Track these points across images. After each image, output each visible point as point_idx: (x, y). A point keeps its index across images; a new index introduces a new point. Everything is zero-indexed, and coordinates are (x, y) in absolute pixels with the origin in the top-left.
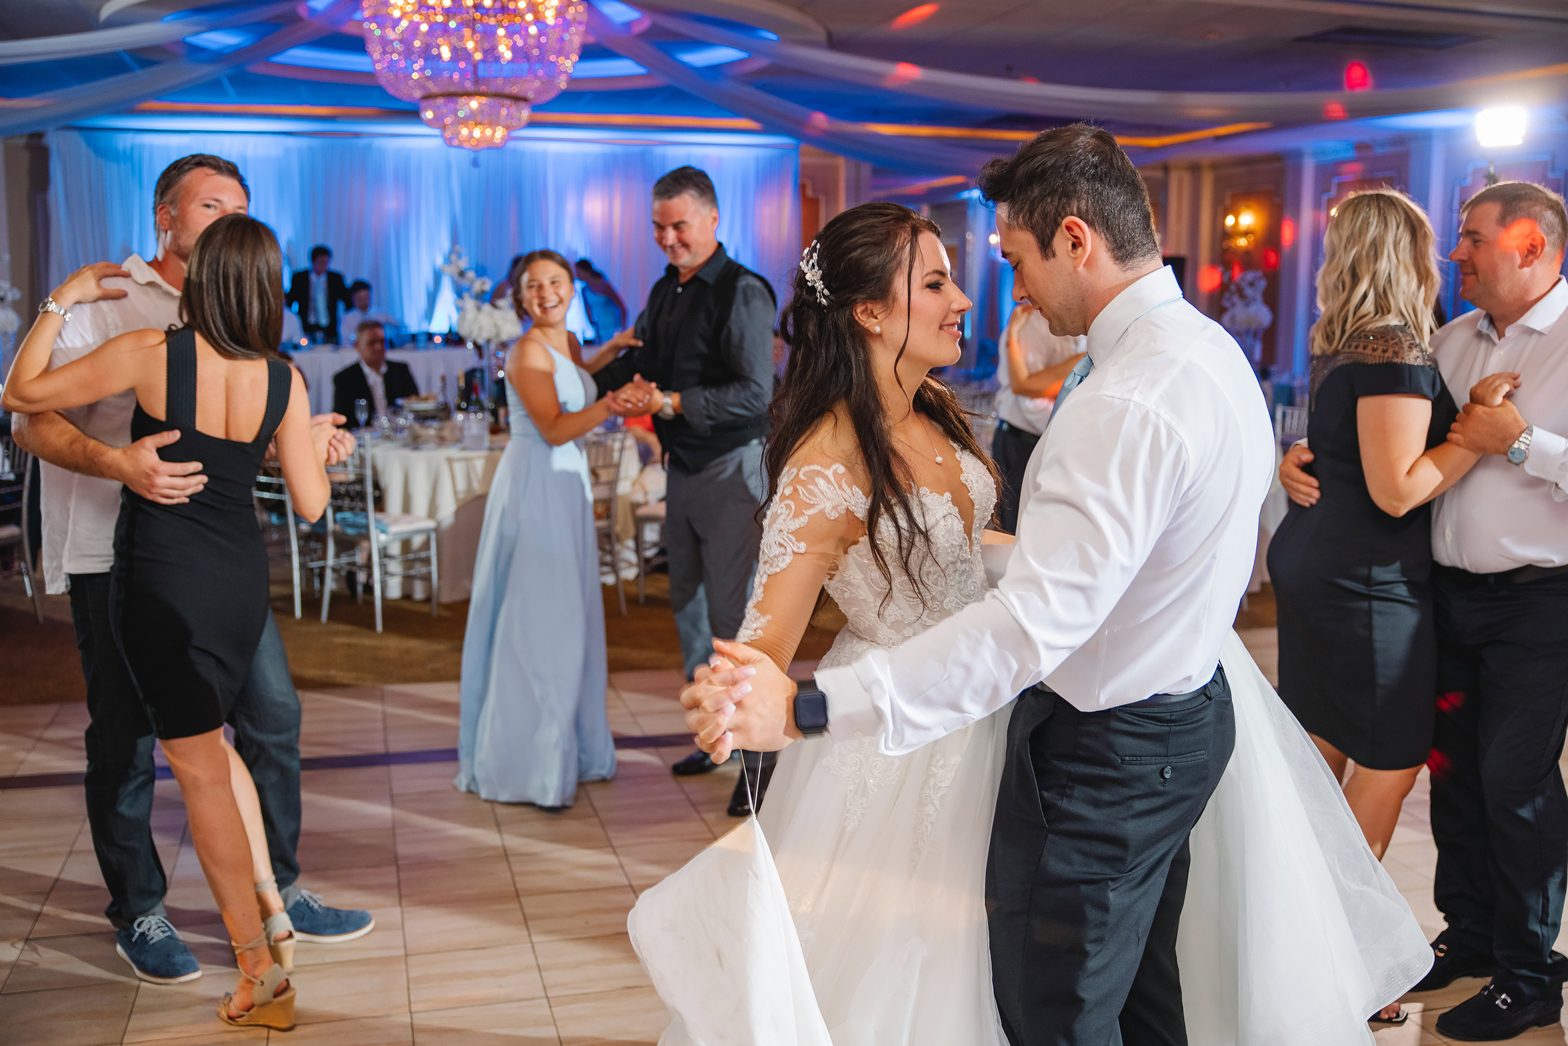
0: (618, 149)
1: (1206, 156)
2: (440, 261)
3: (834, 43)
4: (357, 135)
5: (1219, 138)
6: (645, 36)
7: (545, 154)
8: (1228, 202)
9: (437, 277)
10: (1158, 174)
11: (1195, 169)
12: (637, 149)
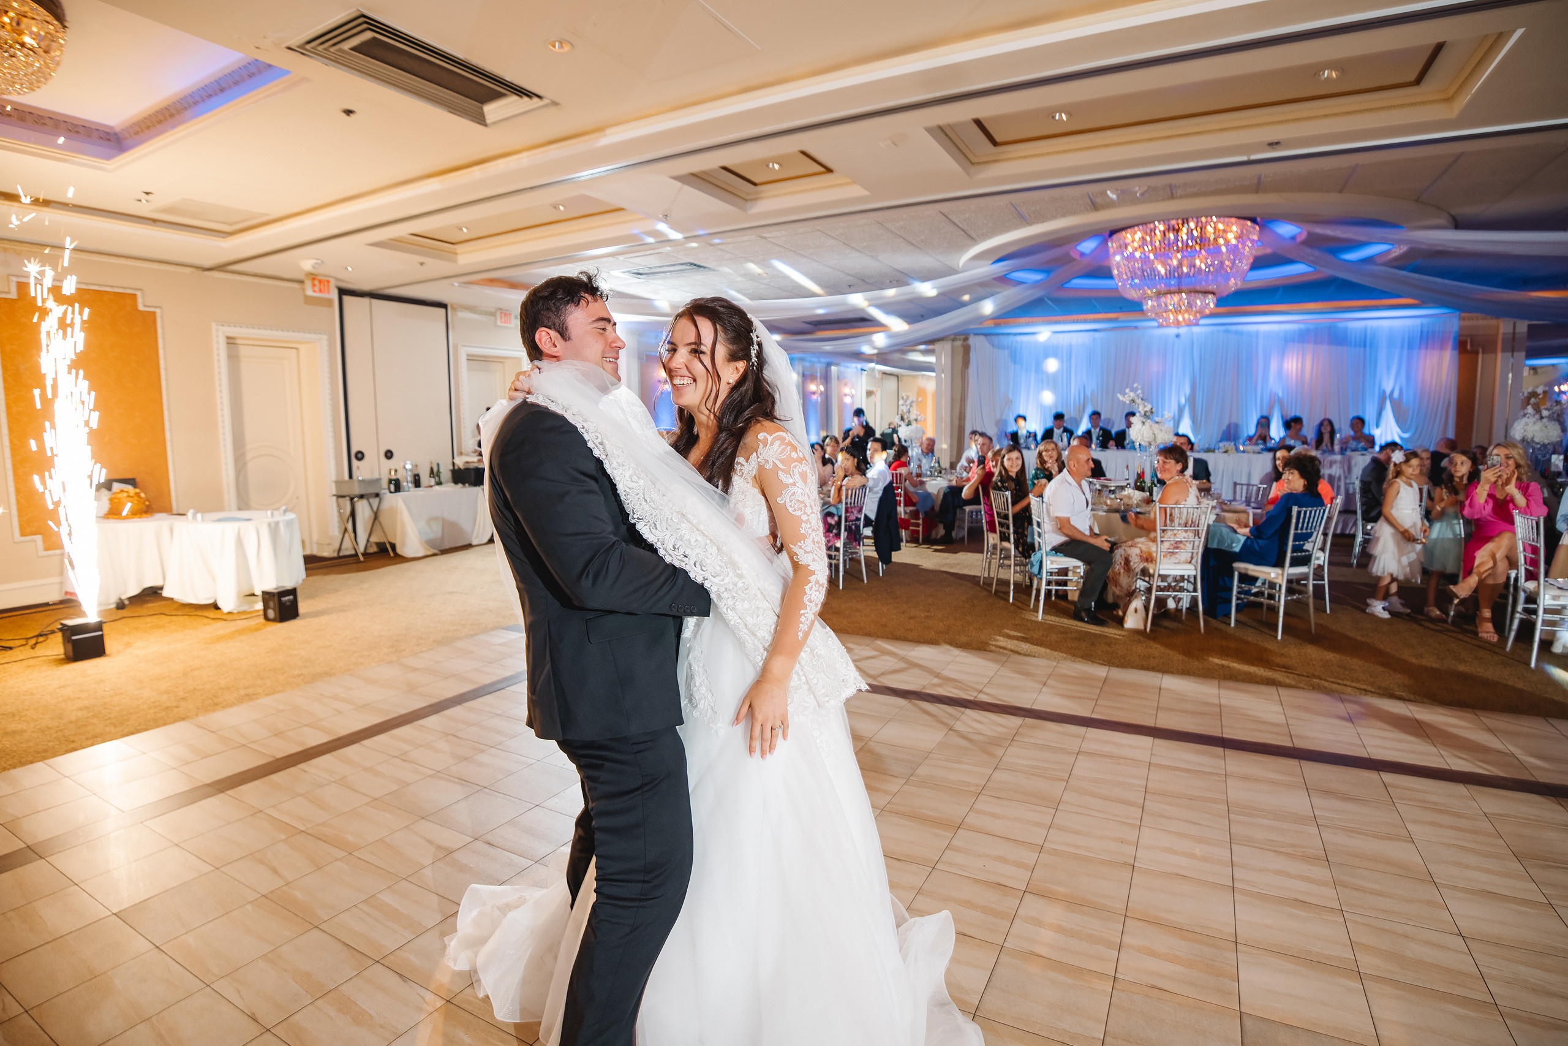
2: (1183, 401)
3: (1458, 224)
4: (1136, 328)
6: (1304, 245)
7: (1257, 333)
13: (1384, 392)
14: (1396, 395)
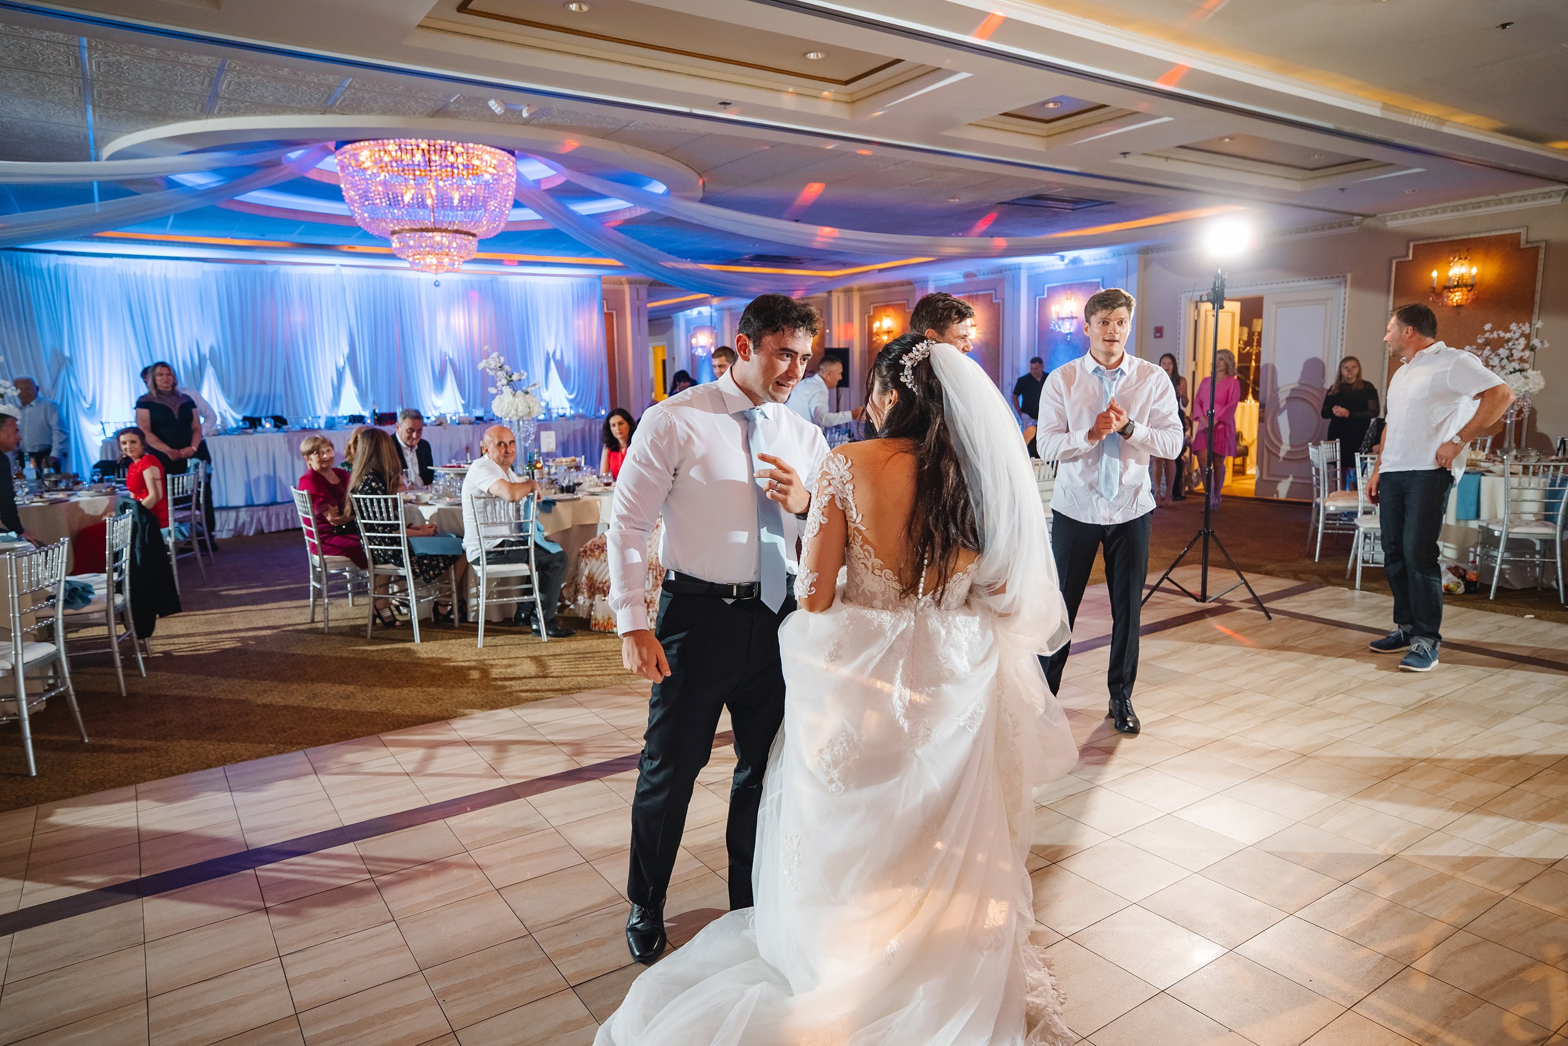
0: (473, 278)
1: (856, 284)
2: (341, 362)
5: (880, 270)
6: (551, 192)
8: (872, 313)
9: (340, 374)
10: (825, 295)
11: (848, 291)
12: (489, 278)
13: (548, 354)
14: (558, 356)
